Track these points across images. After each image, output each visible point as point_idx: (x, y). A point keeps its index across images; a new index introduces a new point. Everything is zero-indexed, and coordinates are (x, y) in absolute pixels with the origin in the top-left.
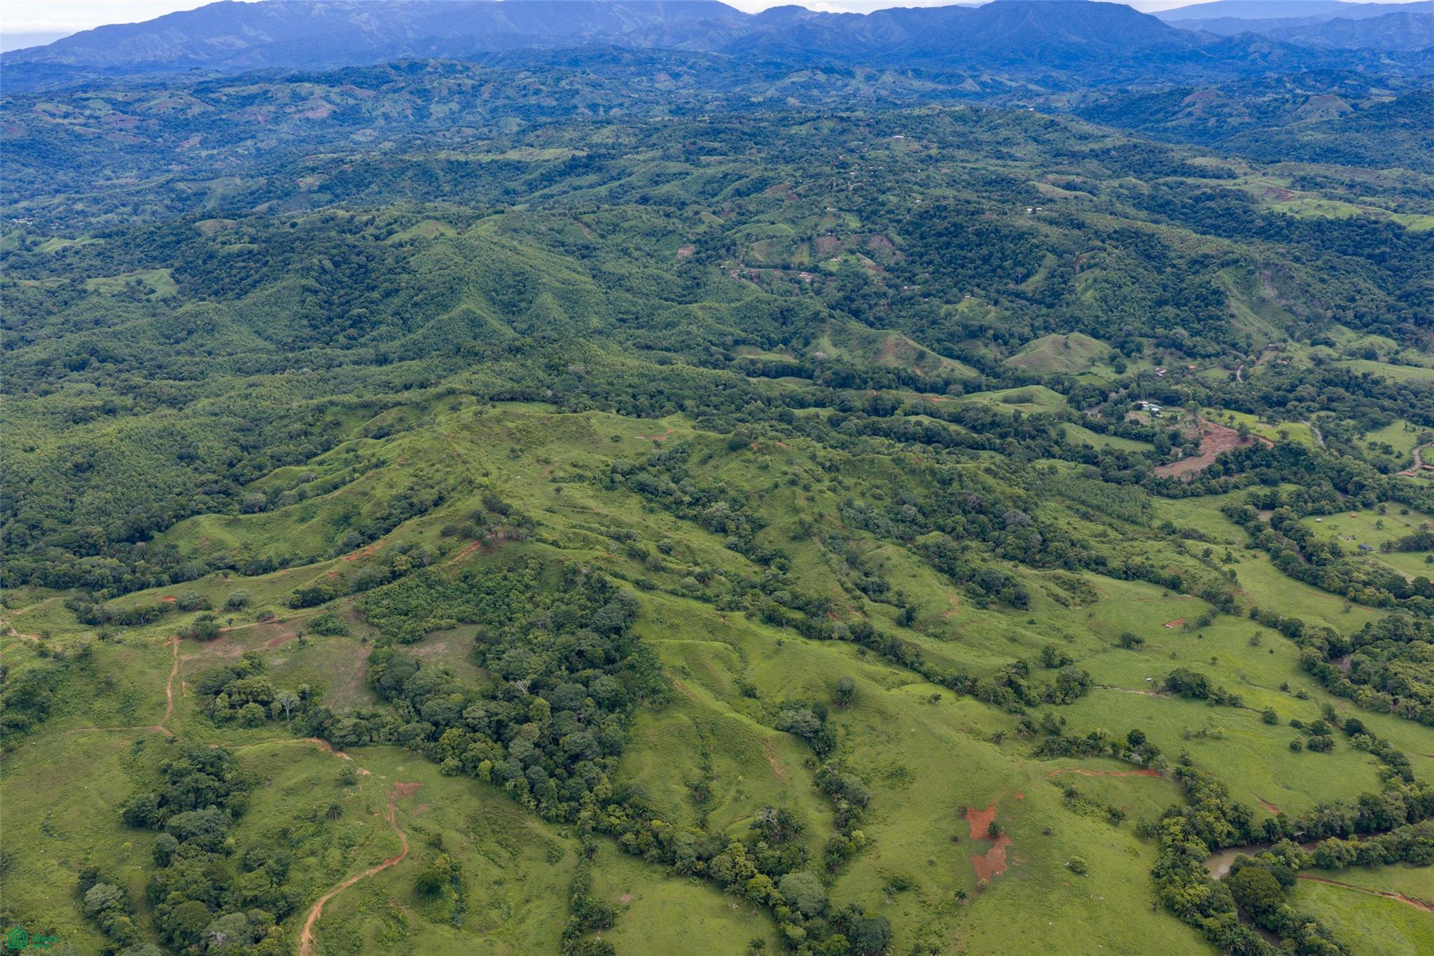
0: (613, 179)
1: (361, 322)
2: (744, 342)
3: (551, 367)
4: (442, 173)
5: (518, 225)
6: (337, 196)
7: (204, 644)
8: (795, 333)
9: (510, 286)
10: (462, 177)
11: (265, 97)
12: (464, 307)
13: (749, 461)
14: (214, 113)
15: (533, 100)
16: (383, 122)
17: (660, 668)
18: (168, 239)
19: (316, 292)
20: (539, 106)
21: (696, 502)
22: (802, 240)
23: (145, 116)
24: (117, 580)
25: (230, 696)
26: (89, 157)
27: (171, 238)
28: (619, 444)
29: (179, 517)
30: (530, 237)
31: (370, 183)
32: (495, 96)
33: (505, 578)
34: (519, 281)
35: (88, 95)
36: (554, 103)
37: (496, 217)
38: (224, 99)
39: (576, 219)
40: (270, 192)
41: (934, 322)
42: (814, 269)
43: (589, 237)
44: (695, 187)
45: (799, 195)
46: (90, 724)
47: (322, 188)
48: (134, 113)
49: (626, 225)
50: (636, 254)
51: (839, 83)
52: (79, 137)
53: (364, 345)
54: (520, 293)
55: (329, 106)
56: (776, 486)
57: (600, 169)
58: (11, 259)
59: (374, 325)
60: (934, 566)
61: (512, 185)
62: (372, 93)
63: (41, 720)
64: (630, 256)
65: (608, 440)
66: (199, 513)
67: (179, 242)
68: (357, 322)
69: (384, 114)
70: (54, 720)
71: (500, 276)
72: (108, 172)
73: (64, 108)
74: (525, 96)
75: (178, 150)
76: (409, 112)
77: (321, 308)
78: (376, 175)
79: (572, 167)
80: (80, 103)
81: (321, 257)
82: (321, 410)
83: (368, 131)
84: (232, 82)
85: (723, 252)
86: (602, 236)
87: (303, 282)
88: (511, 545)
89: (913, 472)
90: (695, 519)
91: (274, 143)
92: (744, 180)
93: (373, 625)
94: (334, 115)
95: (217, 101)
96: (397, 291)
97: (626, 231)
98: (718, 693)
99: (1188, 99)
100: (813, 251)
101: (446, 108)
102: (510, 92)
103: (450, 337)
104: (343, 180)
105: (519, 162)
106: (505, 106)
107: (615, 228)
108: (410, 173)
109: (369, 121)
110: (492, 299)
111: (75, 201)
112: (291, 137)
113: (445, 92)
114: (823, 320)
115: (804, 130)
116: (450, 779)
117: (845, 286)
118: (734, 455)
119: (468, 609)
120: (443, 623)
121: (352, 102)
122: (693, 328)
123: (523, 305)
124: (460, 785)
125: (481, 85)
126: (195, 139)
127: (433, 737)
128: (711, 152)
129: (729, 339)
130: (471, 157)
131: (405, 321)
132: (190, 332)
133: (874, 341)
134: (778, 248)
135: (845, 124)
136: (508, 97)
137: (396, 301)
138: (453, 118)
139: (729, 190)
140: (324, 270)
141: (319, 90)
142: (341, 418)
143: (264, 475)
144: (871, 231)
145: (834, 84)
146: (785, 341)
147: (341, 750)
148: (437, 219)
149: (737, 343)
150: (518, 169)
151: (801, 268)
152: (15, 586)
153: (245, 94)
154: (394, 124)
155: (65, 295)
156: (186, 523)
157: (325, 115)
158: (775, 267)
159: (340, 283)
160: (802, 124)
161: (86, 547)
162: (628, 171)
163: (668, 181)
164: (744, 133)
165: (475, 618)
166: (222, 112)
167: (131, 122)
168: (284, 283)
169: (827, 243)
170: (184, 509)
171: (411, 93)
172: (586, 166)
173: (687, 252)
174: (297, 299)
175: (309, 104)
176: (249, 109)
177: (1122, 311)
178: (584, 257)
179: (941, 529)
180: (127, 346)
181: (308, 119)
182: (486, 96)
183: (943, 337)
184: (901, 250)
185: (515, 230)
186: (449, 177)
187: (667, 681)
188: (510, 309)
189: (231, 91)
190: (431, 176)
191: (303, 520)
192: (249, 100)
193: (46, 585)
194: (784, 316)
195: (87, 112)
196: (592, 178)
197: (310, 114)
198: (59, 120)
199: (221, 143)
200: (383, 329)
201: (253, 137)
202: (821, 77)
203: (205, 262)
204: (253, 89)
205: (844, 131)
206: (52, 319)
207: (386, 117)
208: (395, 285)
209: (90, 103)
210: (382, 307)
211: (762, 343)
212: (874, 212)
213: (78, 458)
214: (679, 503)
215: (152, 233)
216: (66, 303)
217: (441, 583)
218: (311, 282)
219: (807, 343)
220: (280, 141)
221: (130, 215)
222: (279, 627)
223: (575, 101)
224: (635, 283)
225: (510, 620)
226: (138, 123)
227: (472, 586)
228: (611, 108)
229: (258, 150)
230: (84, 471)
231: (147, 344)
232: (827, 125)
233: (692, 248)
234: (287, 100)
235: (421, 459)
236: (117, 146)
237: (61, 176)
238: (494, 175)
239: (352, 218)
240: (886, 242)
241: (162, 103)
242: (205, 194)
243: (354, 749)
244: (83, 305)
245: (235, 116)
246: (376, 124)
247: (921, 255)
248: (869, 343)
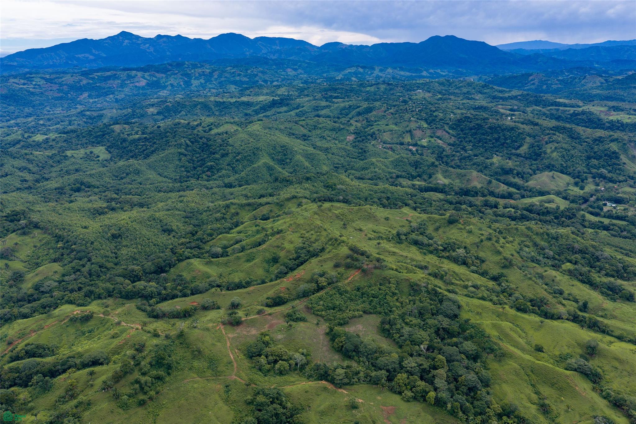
0: (294, 109)
1: (212, 168)
2: (401, 176)
3: (327, 187)
4: (213, 107)
5: (271, 126)
7: (235, 328)
8: (424, 172)
9: (280, 152)
10: (223, 108)
11: (115, 77)
12: (263, 161)
13: (461, 229)
14: (93, 83)
15: (238, 78)
16: (170, 88)
17: (488, 337)
19: (186, 155)
20: (241, 81)
21: (445, 249)
22: (407, 132)
23: (61, 85)
24: (159, 294)
25: (267, 357)
26: (38, 102)
27: (100, 133)
28: (389, 221)
29: (180, 261)
30: (277, 131)
31: (181, 111)
32: (220, 76)
33: (380, 289)
34: (284, 150)
35: (32, 76)
36: (248, 80)
37: (259, 122)
38: (96, 77)
39: (296, 123)
40: (134, 115)
41: (486, 167)
42: (415, 145)
43: (305, 131)
44: (336, 112)
45: (392, 114)
46: (195, 376)
47: (158, 113)
48: (56, 83)
49: (320, 126)
50: (329, 138)
51: (369, 72)
52: (32, 93)
53: (215, 180)
54: (285, 155)
55: (145, 81)
56: (482, 241)
57: (288, 105)
58: (22, 143)
59: (218, 171)
60: (579, 280)
61: (248, 112)
62: (164, 75)
63: (169, 374)
64: (326, 139)
65: (383, 220)
66: (189, 258)
67: (104, 135)
68: (210, 168)
69: (171, 84)
70: (175, 373)
71: (275, 147)
72: (48, 108)
73: (22, 81)
74: (234, 76)
75: (78, 99)
76: (182, 83)
77: (189, 163)
78: (183, 108)
79: (274, 104)
80: (30, 80)
81: (185, 139)
82: (228, 206)
83: (165, 91)
84: (98, 71)
85: (369, 137)
86: (310, 131)
87: (179, 150)
88: (377, 272)
89: (537, 234)
90: (448, 258)
91: (123, 96)
92: (361, 108)
93: (318, 315)
94: (148, 84)
95: (93, 79)
96: (227, 154)
97: (320, 128)
98: (523, 350)
99: (531, 78)
100: (412, 137)
101: (199, 82)
102: (227, 75)
103: (260, 175)
104: (168, 109)
105: (248, 102)
106: (225, 81)
107: (315, 127)
108: (199, 107)
109: (164, 87)
110: (273, 158)
111: (39, 120)
112: (131, 94)
113: (197, 75)
114: (436, 166)
115: (372, 89)
116: (409, 403)
117: (434, 151)
118: (452, 226)
119: (367, 306)
120: (356, 313)
121: (154, 79)
122: (377, 169)
123: (288, 160)
124: (417, 407)
125: (213, 72)
126: (86, 95)
127: (390, 379)
128: (336, 97)
129: (394, 175)
130: (225, 100)
131: (233, 168)
132: (127, 174)
133: (465, 175)
134: (395, 135)
135: (391, 86)
136: (226, 77)
137: (228, 159)
138: (203, 86)
139: (354, 112)
140: (187, 145)
141: (139, 74)
142: (239, 211)
143: (213, 239)
144: (436, 128)
145: (367, 73)
146: (419, 176)
147: (340, 388)
148: (231, 123)
149: (398, 177)
150: (248, 105)
151: (409, 144)
152: (105, 298)
153: (106, 75)
154: (176, 89)
155: (58, 158)
156: (184, 263)
157: (144, 84)
158: (397, 144)
159: (195, 151)
160: (371, 86)
161: (135, 278)
162: (301, 105)
163: (322, 110)
164: (347, 90)
165: (372, 311)
166: (96, 83)
167: (55, 87)
168: (169, 151)
169: (418, 133)
170: (181, 256)
171: (182, 75)
172: (280, 104)
173: (351, 138)
174: (177, 158)
175: (136, 79)
176: (109, 82)
177: (573, 161)
178: (305, 140)
179: (570, 261)
180: (98, 181)
181: (136, 86)
182: (216, 77)
183: (492, 174)
184: (453, 136)
185: (269, 128)
186: (217, 109)
187: (495, 344)
188: (282, 162)
189: (99, 74)
190: (209, 108)
191: (248, 261)
192: (109, 78)
193: (121, 297)
194: (416, 165)
195: (34, 83)
196: (284, 109)
197: (137, 84)
198: (21, 86)
199: (98, 96)
200: (224, 172)
201: (113, 94)
202: (361, 70)
203: (121, 144)
204: (109, 74)
205: (391, 89)
206: (54, 169)
207: (172, 85)
208: (226, 152)
209: (35, 79)
210: (221, 162)
211: (409, 177)
212: (434, 120)
213: (113, 231)
214: (436, 250)
216: (59, 162)
217: (346, 292)
218: (183, 151)
219: (430, 177)
220: (126, 95)
221: (68, 126)
222: (270, 317)
223: (257, 79)
224: (335, 151)
225: (390, 311)
226: (58, 88)
227: (363, 294)
228: (273, 82)
229: (116, 99)
230: (117, 238)
231: (107, 180)
232: (383, 87)
233: (353, 136)
234: (125, 78)
235: (301, 229)
236: (50, 97)
237: (26, 110)
238: (237, 107)
240: (444, 133)
241: (68, 79)
242: (102, 116)
243: (348, 387)
244: (68, 163)
245: (103, 85)
246: (167, 88)
247: (464, 138)
248: (462, 176)
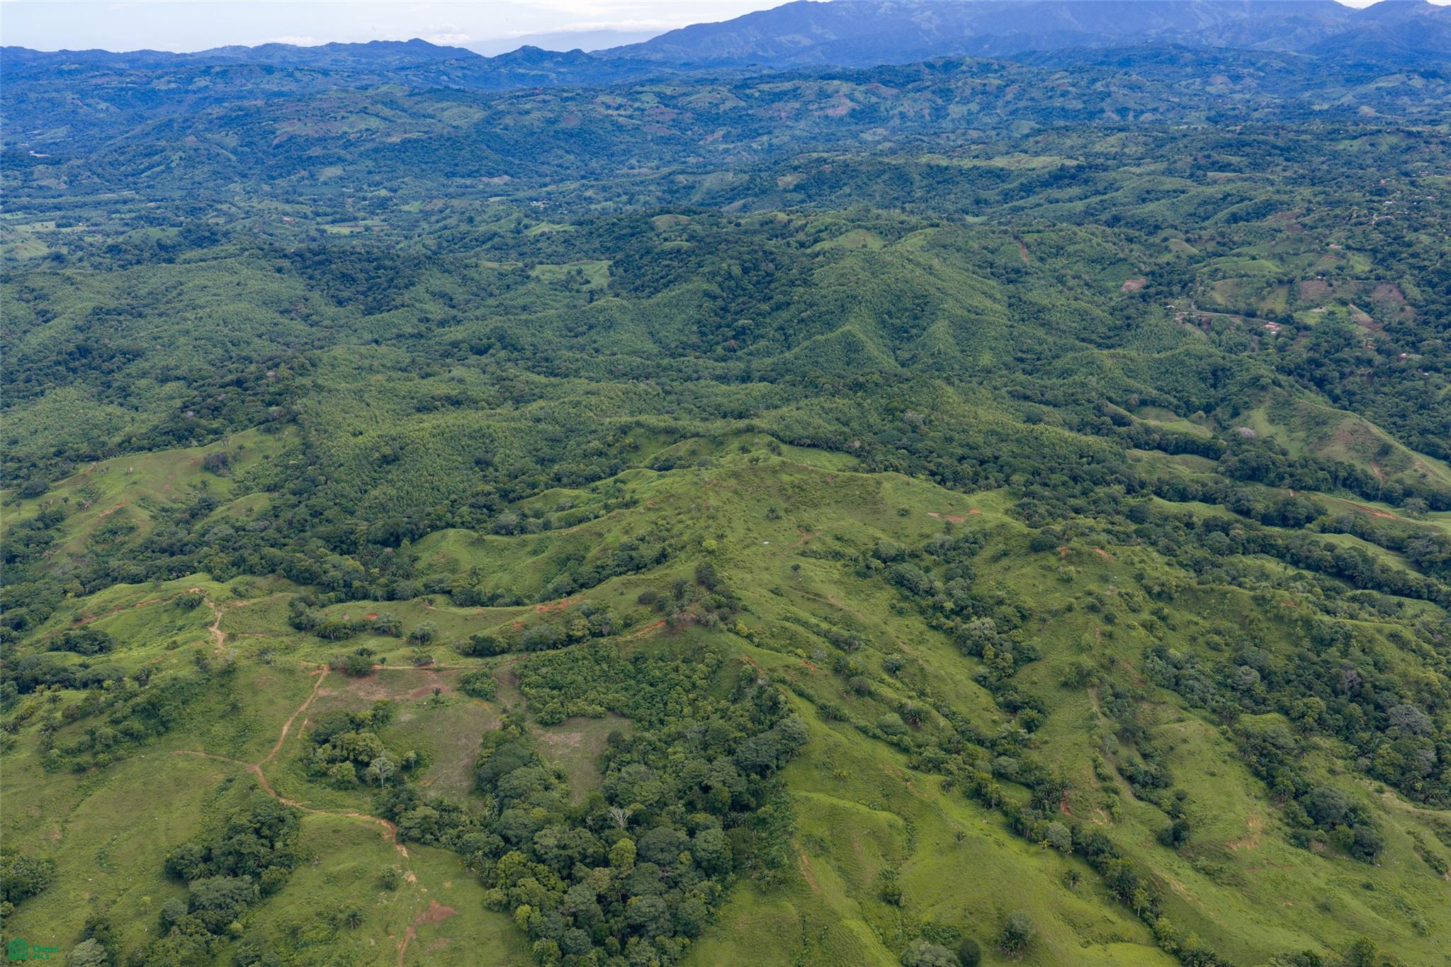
0: (1098, 193)
1: (744, 333)
2: (1153, 403)
3: (889, 411)
4: (919, 178)
5: (949, 241)
6: (809, 197)
7: (351, 680)
8: (1223, 400)
9: (906, 310)
10: (939, 183)
11: (795, 94)
12: (847, 327)
13: (1049, 569)
14: (744, 109)
15: (1058, 103)
16: (898, 121)
17: (791, 833)
18: (624, 232)
19: (715, 298)
20: (1063, 109)
21: (959, 611)
22: (1280, 282)
23: (683, 109)
24: (348, 585)
25: (334, 747)
26: (623, 147)
27: (629, 231)
28: (905, 520)
29: (434, 528)
30: (957, 255)
31: (845, 184)
32: (1018, 98)
33: (676, 670)
34: (918, 305)
35: (644, 89)
36: (1080, 106)
37: (930, 231)
38: (757, 94)
39: (1016, 238)
40: (748, 189)
41: (1423, 407)
42: (1287, 320)
43: (1025, 258)
44: (1186, 208)
45: (1304, 226)
46: (200, 747)
47: (798, 188)
48: (675, 107)
49: (1071, 249)
50: (1071, 283)
51: (1441, 90)
52: (620, 128)
53: (739, 359)
54: (916, 318)
55: (851, 104)
56: (1070, 609)
57: (1086, 182)
58: (496, 240)
59: (757, 338)
60: (1249, 765)
62: (895, 91)
63: (159, 734)
64: (1063, 284)
65: (894, 512)
66: (453, 526)
67: (633, 235)
68: (740, 334)
69: (901, 113)
70: (174, 735)
71: (899, 297)
72: (633, 161)
73: (619, 100)
74: (1051, 97)
75: (701, 143)
76: (926, 112)
77: (716, 315)
78: (851, 177)
79: (1059, 178)
80: (632, 95)
81: (733, 262)
82: (624, 430)
83: (880, 130)
84: (772, 78)
85: (1176, 289)
86: (1041, 259)
87: (705, 286)
88: (695, 631)
89: (1279, 619)
90: (950, 632)
91: (787, 139)
92: (1247, 202)
93: (523, 694)
94: (853, 114)
95: (749, 97)
96: (788, 304)
97: (1069, 255)
98: (853, 887)
100: (1292, 297)
101: (965, 108)
102: (1035, 93)
103: (821, 360)
104: (820, 180)
105: (1002, 170)
106: (1026, 108)
107: (1059, 251)
108: (885, 177)
109: (884, 121)
110: (883, 322)
111: (588, 187)
112: (805, 134)
113: (968, 92)
114: (1264, 388)
115: (1356, 145)
116: (490, 914)
117: (1318, 345)
118: (1033, 557)
119: (623, 697)
120: (590, 709)
121: (874, 100)
122: (1093, 380)
123: (914, 331)
124: (496, 924)
125: (1007, 85)
126: (720, 133)
127: (496, 854)
128: (1223, 168)
129: (1135, 397)
130: (955, 162)
131: (787, 337)
132: (591, 328)
133: (1324, 423)
134: (1248, 290)
135: (1411, 141)
136: (1032, 99)
137: (785, 315)
138: (969, 119)
139: (1224, 214)
140: (730, 276)
141: (846, 87)
142: (643, 441)
143: (535, 494)
144: (1378, 278)
145: (1434, 90)
146: (1208, 409)
147: (403, 842)
148: (868, 229)
149: (1144, 403)
150: (999, 177)
151: (1271, 316)
152: (262, 574)
153: (777, 90)
154: (909, 124)
155: (510, 280)
156: (437, 535)
157: (844, 112)
158: (1236, 313)
159: (743, 290)
160: (1355, 138)
161: (344, 544)
162: (1117, 185)
163: (1158, 199)
164: (1275, 147)
165: (626, 710)
166: (751, 107)
167: (670, 114)
168: (690, 287)
169: (1313, 289)
170: (440, 520)
171: (934, 92)
172: (1073, 177)
173: (1134, 285)
174: (696, 303)
175: (833, 101)
176: (776, 105)
178: (1010, 281)
179: (1285, 711)
180: (533, 335)
181: (827, 117)
182: (1009, 97)
183: (1431, 427)
184: (1413, 305)
185: (945, 247)
186: (925, 182)
187: (792, 854)
188: (901, 334)
189: (765, 87)
190: (907, 180)
191: (535, 553)
192: (779, 96)
193: (289, 577)
194: (1217, 376)
195: (637, 105)
196: (1075, 190)
197: (830, 112)
198: (610, 112)
199: (740, 137)
200: (762, 343)
201: (770, 133)
202: (1417, 82)
203: (641, 258)
204: (787, 86)
205: (1409, 149)
206: (491, 301)
207: (902, 116)
208: (787, 298)
209: (643, 97)
210: (768, 320)
211: (1177, 407)
212: (1393, 255)
213: (387, 451)
214: (938, 608)
215: (614, 224)
216: (508, 287)
217: (607, 659)
218: (714, 288)
219: (1235, 414)
220: (793, 137)
221: (625, 204)
222: (433, 676)
223: (1104, 105)
224: (1054, 317)
225: (662, 722)
226: (675, 116)
227: (639, 671)
228: (1142, 112)
229: (771, 145)
230: (388, 463)
231: (548, 334)
232: (1387, 142)
233: (1143, 280)
234: (813, 98)
235: (671, 505)
236: (650, 137)
237: (594, 164)
238: (972, 182)
239: (790, 221)
240: (1396, 293)
241: (702, 98)
242: (693, 187)
243: (415, 846)
244: (522, 289)
245: (761, 113)
246: (891, 123)
247: (1440, 315)
248: (1318, 424)
